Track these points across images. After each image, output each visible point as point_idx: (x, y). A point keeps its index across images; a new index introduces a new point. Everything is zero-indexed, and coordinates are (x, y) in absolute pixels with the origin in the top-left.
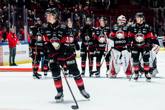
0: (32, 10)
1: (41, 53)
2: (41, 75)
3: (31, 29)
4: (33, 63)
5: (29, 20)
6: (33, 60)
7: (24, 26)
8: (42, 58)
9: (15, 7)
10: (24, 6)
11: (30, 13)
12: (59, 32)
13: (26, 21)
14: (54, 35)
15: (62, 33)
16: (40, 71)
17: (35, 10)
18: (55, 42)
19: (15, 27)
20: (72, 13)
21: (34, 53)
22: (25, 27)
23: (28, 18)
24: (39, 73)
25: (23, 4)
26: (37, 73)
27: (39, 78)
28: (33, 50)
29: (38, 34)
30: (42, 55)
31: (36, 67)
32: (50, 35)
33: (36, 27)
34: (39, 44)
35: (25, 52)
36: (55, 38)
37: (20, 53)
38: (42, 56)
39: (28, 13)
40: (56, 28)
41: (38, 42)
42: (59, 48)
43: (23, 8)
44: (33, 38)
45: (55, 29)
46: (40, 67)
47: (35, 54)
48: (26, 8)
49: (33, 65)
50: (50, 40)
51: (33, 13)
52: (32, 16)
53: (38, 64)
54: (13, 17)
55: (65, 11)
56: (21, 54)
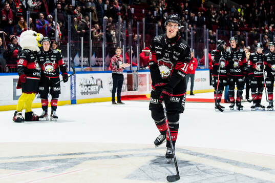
0: (214, 30)
1: (224, 81)
2: (224, 108)
3: (214, 53)
4: (215, 93)
5: (210, 42)
6: (216, 89)
7: (204, 49)
8: (225, 87)
9: (195, 27)
10: (205, 26)
11: (212, 34)
12: (175, 52)
13: (206, 43)
14: (167, 55)
15: (178, 54)
16: (222, 103)
17: (217, 31)
18: (165, 65)
19: (194, 50)
20: (261, 35)
21: (217, 81)
22: (206, 51)
23: (209, 40)
24: (222, 104)
25: (203, 23)
26: (219, 105)
27: (222, 111)
28: (216, 78)
29: (221, 59)
30: (225, 83)
31: (218, 98)
32: (160, 53)
33: (218, 51)
34: (222, 71)
35: (205, 80)
36: (168, 59)
37: (199, 80)
38: (226, 85)
39: (209, 33)
40: (171, 45)
41: (221, 69)
42: (167, 76)
43: (203, 28)
44: (216, 64)
45: (169, 46)
46: (223, 97)
47: (217, 83)
48: (206, 28)
49: (215, 96)
50: (159, 61)
51: (215, 33)
52: (214, 38)
53: (221, 94)
54: (192, 38)
55: (252, 31)
56: (200, 82)
